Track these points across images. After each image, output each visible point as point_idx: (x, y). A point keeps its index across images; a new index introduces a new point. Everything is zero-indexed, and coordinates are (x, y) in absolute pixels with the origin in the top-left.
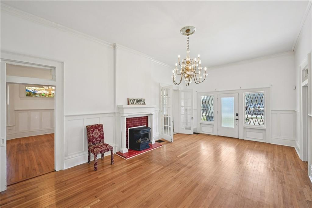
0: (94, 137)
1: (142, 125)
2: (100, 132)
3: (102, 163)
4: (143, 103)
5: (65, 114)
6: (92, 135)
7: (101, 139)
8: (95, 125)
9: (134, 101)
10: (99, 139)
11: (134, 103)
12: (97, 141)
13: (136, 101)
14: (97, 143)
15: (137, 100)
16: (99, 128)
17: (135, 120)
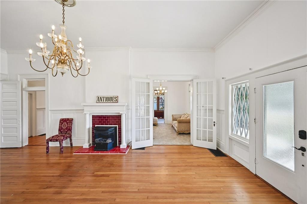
0: (62, 128)
1: (112, 125)
2: (68, 124)
3: (71, 150)
4: (114, 100)
5: (49, 109)
6: (61, 126)
7: (68, 131)
8: (66, 119)
9: (103, 98)
10: (66, 130)
11: (101, 101)
12: (64, 131)
13: (105, 99)
14: (64, 133)
15: (107, 98)
16: (68, 122)
17: (103, 118)
